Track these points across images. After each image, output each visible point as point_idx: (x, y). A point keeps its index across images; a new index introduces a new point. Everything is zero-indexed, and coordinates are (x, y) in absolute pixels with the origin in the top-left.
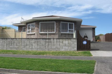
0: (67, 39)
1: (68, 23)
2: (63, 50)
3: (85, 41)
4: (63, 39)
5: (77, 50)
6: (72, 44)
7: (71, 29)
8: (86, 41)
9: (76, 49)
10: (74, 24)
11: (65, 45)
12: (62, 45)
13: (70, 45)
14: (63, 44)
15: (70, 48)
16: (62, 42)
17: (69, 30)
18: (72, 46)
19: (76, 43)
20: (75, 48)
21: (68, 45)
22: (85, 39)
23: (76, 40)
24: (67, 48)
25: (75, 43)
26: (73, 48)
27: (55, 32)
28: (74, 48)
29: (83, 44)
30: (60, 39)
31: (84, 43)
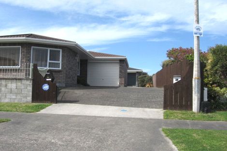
0: (15, 81)
1: (49, 49)
2: (7, 100)
3: (46, 85)
4: (7, 81)
5: (32, 102)
6: (23, 90)
7: (55, 61)
8: (48, 84)
9: (30, 99)
10: (61, 50)
11: (11, 92)
12: (5, 91)
13: (19, 92)
14: (7, 90)
15: (19, 97)
16: (6, 86)
17: (50, 63)
18: (23, 92)
19: (30, 88)
20: (29, 97)
21: (16, 90)
22: (47, 80)
23: (32, 81)
24: (14, 97)
25: (28, 88)
26: (24, 97)
27: (19, 67)
28: (26, 97)
29: (43, 90)
30: (2, 80)
31: (45, 87)
